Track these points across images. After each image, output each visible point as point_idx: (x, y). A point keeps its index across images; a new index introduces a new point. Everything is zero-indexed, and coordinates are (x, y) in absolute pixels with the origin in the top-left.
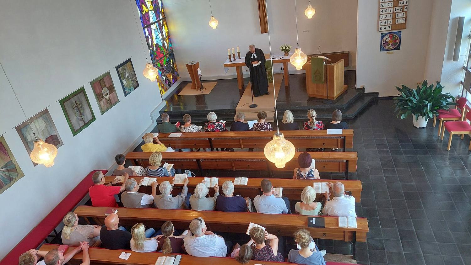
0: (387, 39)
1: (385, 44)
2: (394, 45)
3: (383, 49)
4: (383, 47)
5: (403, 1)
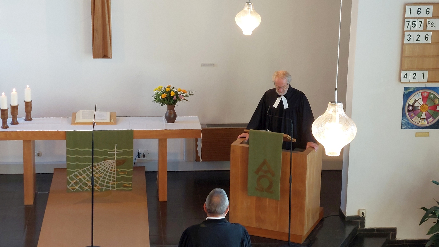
0: (416, 101)
1: (412, 114)
2: (432, 116)
3: (408, 123)
4: (408, 120)
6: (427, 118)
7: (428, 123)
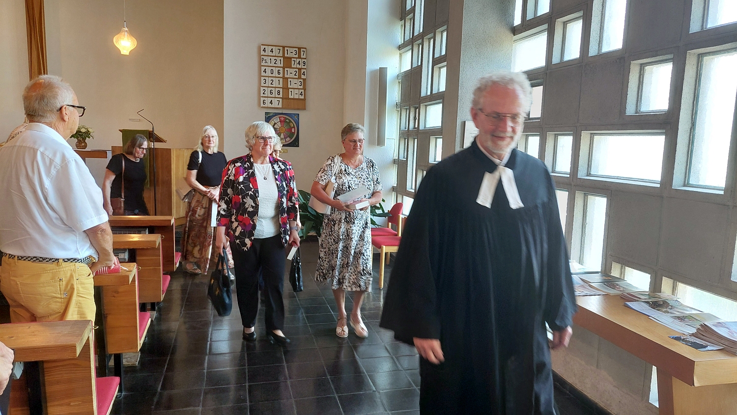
2: (288, 136)
5: (298, 60)
7: (286, 142)
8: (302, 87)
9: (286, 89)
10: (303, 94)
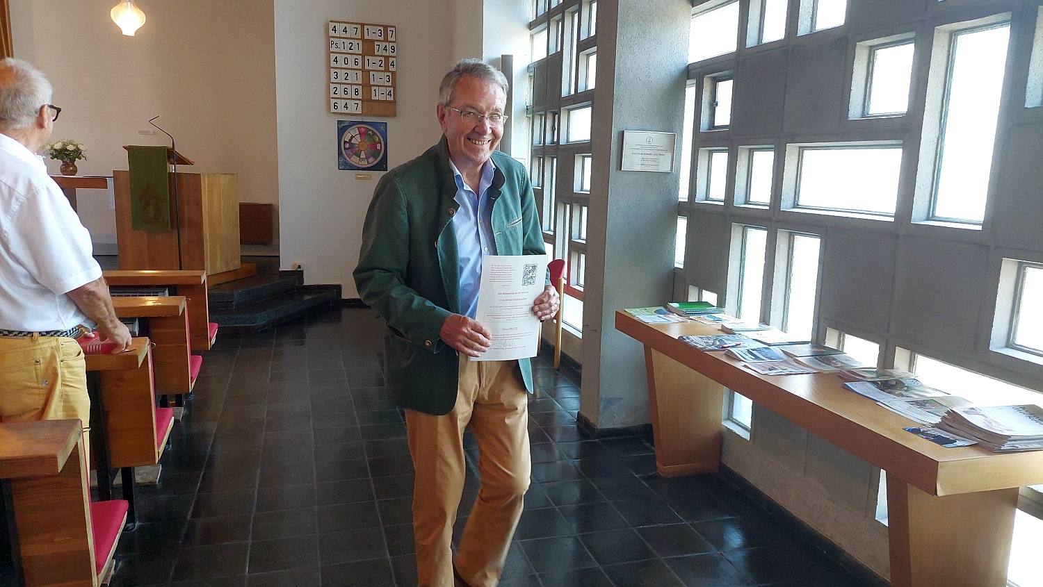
1: (349, 152)
2: (372, 155)
3: (346, 163)
4: (346, 159)
5: (384, 44)
6: (367, 158)
7: (368, 163)
8: (390, 84)
9: (367, 86)
10: (392, 94)
